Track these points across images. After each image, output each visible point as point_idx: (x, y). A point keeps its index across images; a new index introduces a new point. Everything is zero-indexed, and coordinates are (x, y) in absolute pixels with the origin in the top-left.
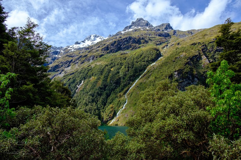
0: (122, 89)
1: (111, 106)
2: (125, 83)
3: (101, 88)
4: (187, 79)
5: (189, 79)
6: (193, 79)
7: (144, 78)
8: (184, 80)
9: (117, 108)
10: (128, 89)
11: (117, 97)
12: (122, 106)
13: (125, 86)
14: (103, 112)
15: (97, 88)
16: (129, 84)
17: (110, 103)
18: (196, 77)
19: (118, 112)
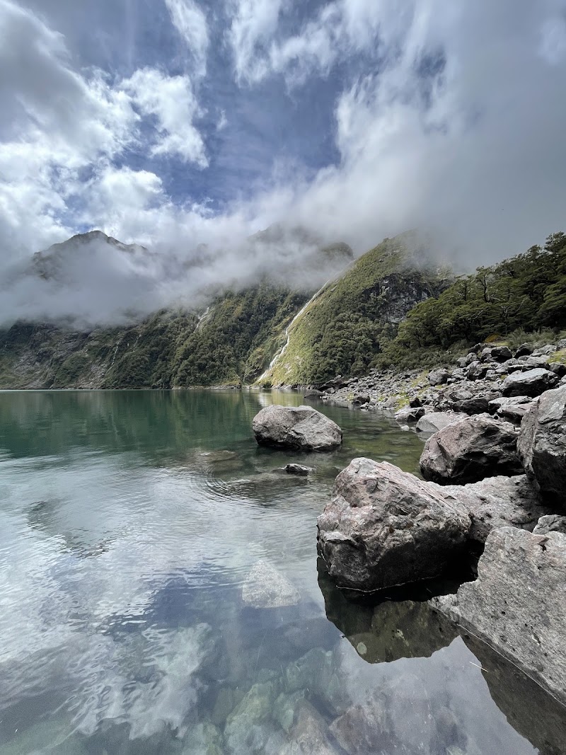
0: (280, 321)
1: (259, 350)
2: (285, 309)
3: (241, 320)
4: (407, 294)
5: (411, 294)
6: (419, 294)
7: (320, 299)
8: (402, 296)
9: (270, 353)
10: (291, 320)
11: (270, 334)
12: (279, 350)
13: (285, 314)
14: (245, 361)
15: (234, 319)
16: (292, 310)
17: (258, 345)
18: (425, 291)
19: (271, 361)
